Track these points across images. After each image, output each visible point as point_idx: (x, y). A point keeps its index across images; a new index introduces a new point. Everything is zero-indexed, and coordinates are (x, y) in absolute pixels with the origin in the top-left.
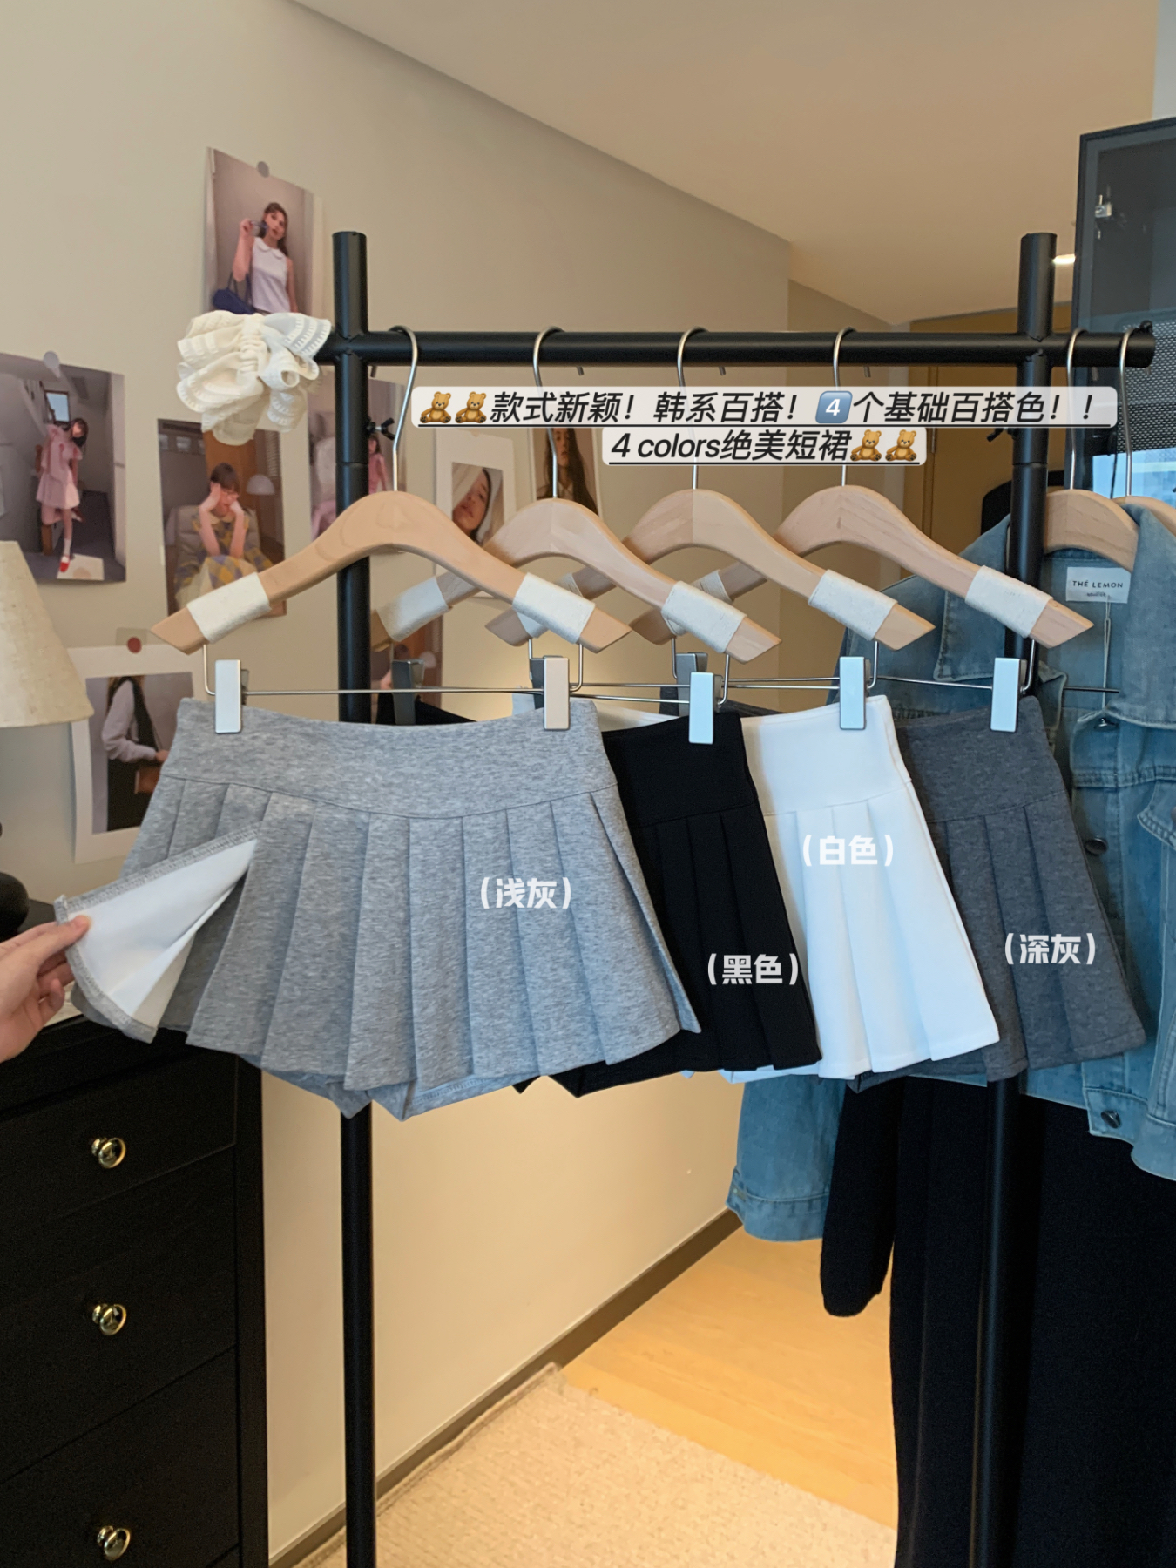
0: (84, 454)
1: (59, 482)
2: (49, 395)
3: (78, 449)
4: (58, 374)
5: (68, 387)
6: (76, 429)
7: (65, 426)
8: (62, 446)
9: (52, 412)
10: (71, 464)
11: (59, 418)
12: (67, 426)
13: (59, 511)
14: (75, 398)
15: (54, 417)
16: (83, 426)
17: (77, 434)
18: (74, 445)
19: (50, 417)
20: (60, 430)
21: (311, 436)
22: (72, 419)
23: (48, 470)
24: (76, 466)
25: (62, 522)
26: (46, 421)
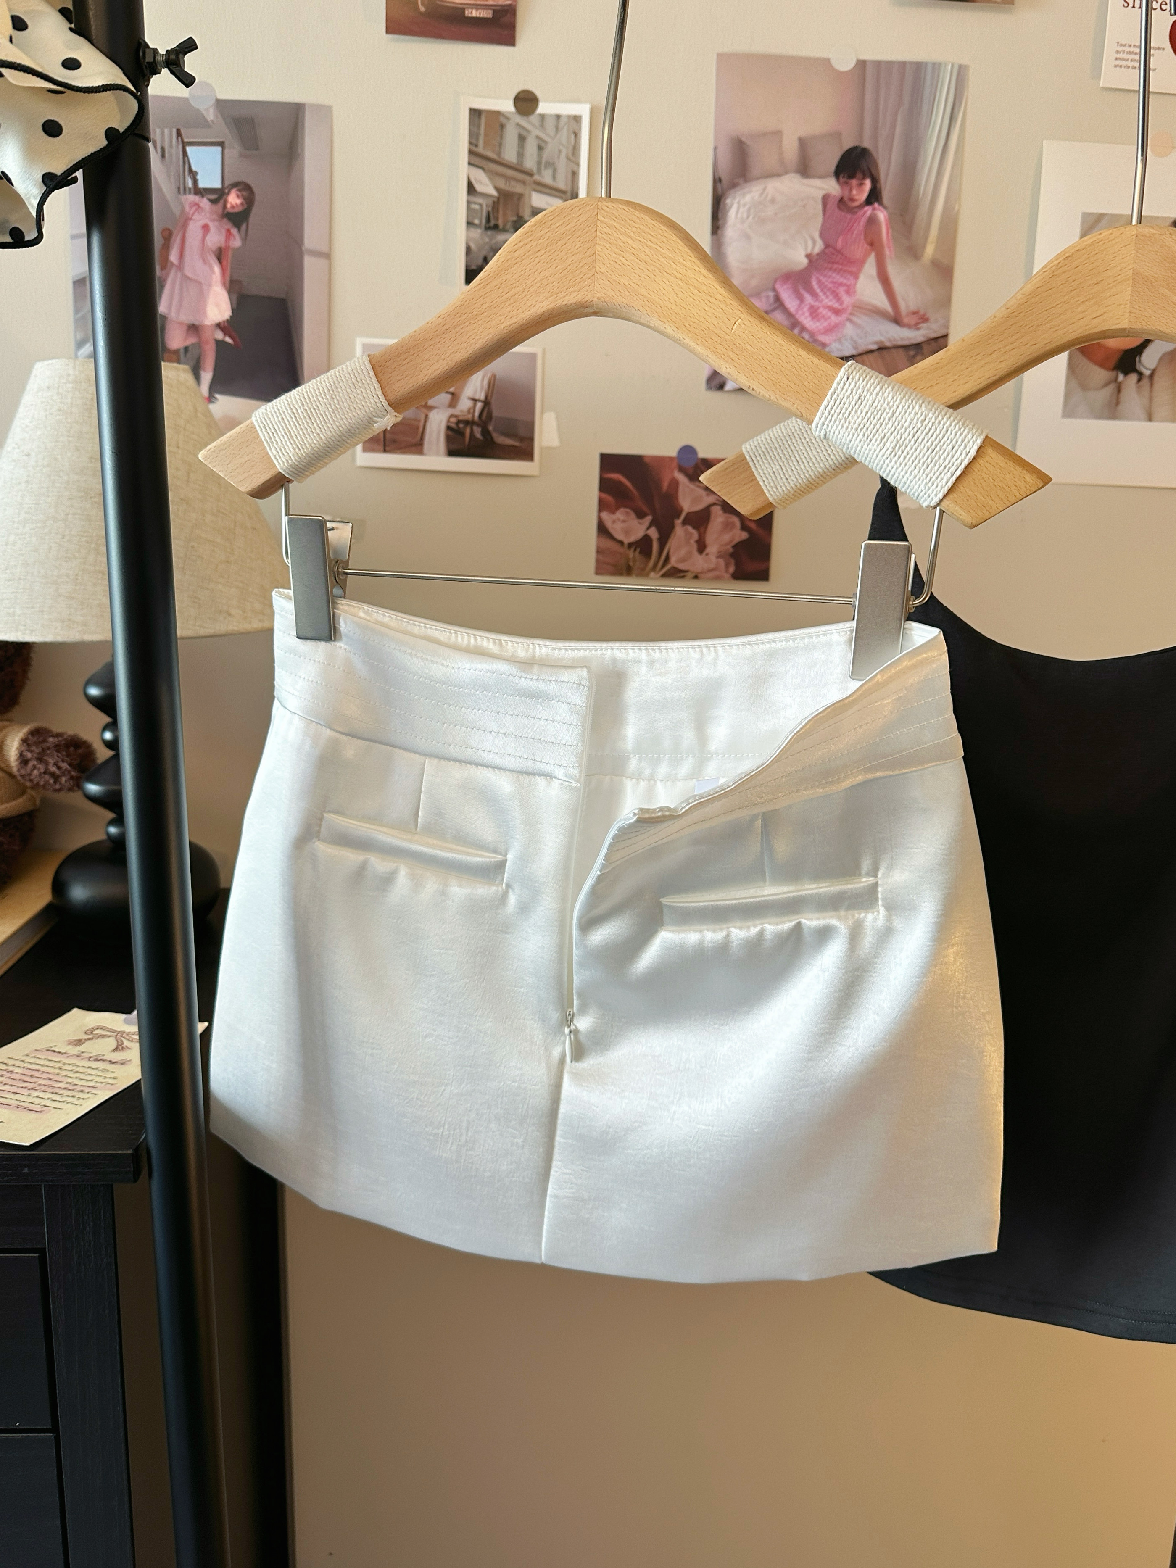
0: (244, 239)
1: (200, 283)
2: (189, 149)
3: (234, 231)
4: (211, 116)
5: (223, 132)
6: (234, 200)
7: (213, 197)
8: (206, 228)
9: (193, 174)
10: (220, 255)
11: (202, 184)
12: (218, 196)
13: (194, 329)
14: (235, 150)
15: (195, 182)
16: (244, 193)
17: (233, 207)
18: (226, 224)
19: (190, 184)
20: (205, 203)
21: (717, 181)
22: (227, 184)
23: (180, 268)
24: (229, 257)
25: (199, 345)
26: (182, 190)
